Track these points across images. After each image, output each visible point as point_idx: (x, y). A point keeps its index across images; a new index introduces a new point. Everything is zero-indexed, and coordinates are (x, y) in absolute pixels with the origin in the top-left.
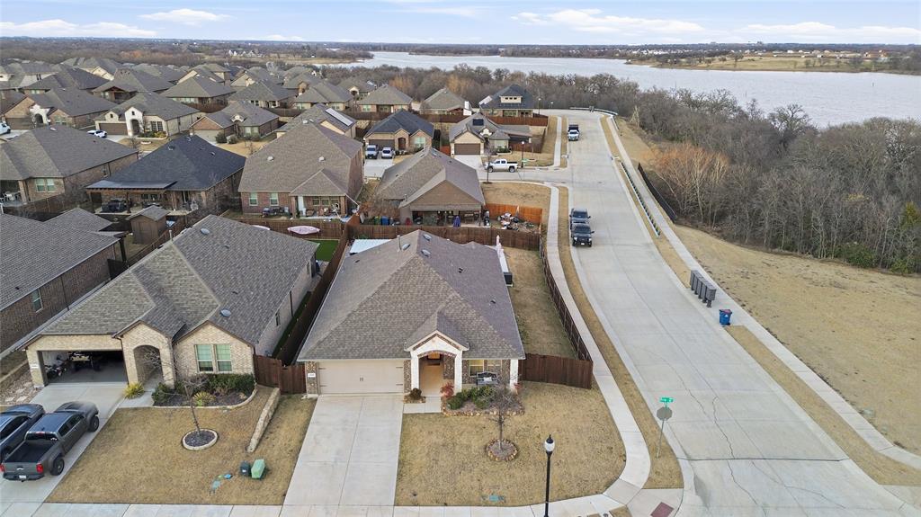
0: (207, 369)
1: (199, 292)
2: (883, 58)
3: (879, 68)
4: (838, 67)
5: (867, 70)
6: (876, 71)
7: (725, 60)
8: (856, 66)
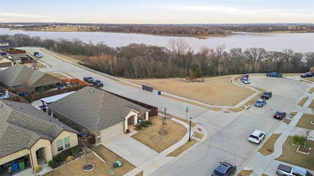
0: (61, 150)
1: (43, 123)
2: (98, 28)
3: (98, 30)
4: (87, 30)
5: (95, 31)
6: (97, 31)
7: (50, 28)
8: (91, 30)
